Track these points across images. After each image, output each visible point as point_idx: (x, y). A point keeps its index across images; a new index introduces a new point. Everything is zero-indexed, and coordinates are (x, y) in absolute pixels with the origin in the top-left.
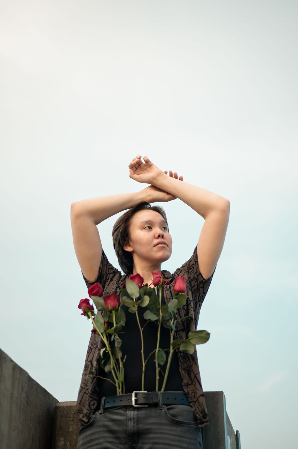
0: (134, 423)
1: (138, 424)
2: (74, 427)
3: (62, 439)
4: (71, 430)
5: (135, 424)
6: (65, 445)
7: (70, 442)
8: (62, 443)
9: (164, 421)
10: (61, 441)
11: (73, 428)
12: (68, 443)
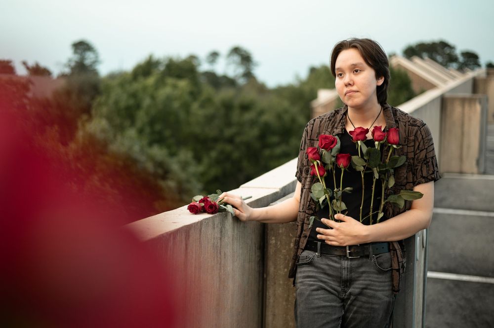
0: (347, 272)
1: (351, 273)
2: (284, 229)
3: (273, 238)
4: (280, 231)
5: (349, 273)
6: (276, 243)
7: (280, 242)
8: (274, 242)
9: (372, 270)
10: (272, 240)
11: (282, 230)
12: (279, 243)
